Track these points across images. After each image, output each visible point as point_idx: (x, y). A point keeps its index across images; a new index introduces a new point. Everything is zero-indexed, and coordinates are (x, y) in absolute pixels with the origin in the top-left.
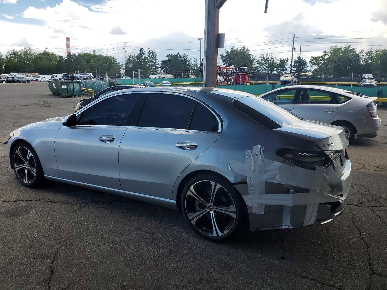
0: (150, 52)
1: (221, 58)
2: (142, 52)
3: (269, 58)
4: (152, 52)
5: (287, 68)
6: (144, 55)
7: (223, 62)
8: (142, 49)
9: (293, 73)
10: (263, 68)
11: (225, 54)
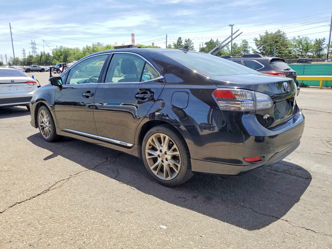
0: (187, 40)
1: (255, 42)
2: (180, 41)
3: (302, 39)
4: (189, 40)
5: (323, 49)
6: (181, 43)
7: (257, 46)
8: (180, 38)
9: (329, 53)
10: (297, 49)
11: (259, 39)
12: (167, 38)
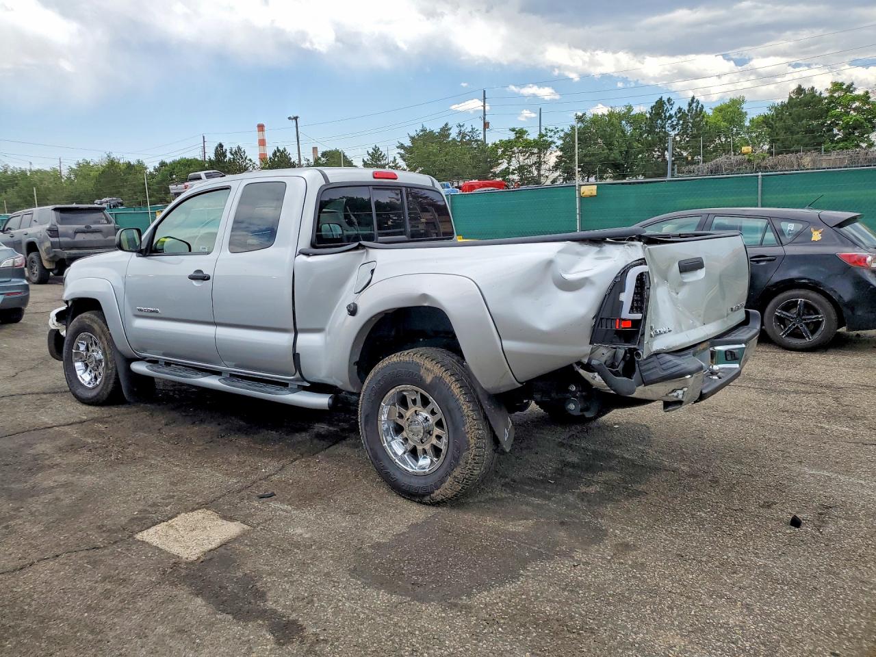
0: (234, 150)
1: (399, 153)
2: (220, 151)
4: (239, 148)
8: (221, 146)
11: (408, 143)
12: (206, 146)
